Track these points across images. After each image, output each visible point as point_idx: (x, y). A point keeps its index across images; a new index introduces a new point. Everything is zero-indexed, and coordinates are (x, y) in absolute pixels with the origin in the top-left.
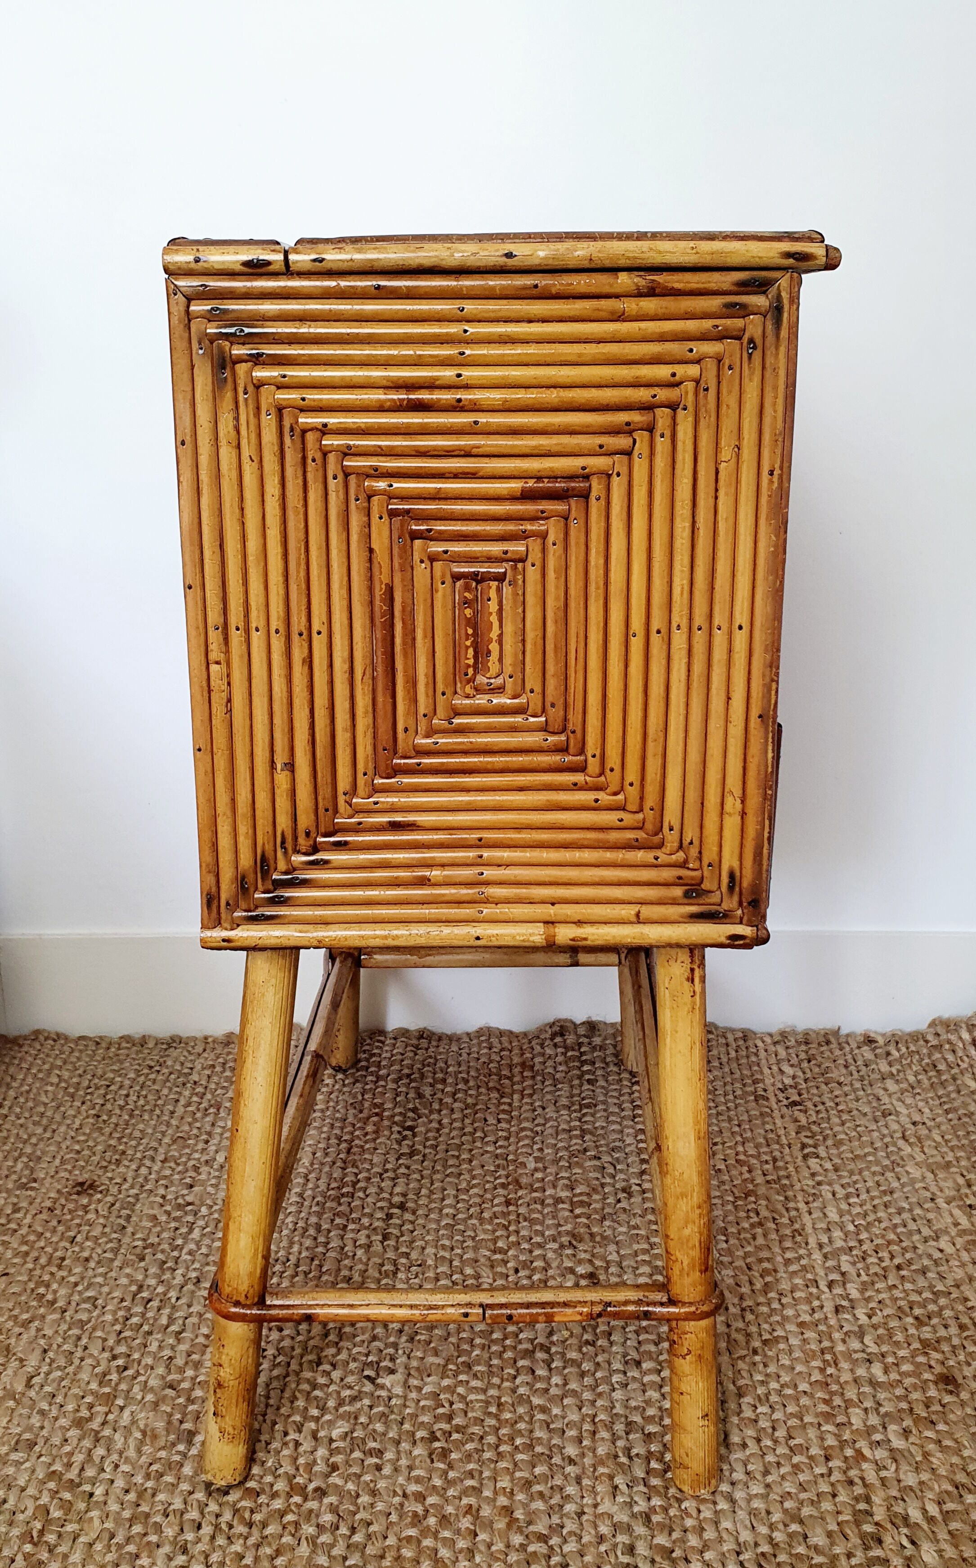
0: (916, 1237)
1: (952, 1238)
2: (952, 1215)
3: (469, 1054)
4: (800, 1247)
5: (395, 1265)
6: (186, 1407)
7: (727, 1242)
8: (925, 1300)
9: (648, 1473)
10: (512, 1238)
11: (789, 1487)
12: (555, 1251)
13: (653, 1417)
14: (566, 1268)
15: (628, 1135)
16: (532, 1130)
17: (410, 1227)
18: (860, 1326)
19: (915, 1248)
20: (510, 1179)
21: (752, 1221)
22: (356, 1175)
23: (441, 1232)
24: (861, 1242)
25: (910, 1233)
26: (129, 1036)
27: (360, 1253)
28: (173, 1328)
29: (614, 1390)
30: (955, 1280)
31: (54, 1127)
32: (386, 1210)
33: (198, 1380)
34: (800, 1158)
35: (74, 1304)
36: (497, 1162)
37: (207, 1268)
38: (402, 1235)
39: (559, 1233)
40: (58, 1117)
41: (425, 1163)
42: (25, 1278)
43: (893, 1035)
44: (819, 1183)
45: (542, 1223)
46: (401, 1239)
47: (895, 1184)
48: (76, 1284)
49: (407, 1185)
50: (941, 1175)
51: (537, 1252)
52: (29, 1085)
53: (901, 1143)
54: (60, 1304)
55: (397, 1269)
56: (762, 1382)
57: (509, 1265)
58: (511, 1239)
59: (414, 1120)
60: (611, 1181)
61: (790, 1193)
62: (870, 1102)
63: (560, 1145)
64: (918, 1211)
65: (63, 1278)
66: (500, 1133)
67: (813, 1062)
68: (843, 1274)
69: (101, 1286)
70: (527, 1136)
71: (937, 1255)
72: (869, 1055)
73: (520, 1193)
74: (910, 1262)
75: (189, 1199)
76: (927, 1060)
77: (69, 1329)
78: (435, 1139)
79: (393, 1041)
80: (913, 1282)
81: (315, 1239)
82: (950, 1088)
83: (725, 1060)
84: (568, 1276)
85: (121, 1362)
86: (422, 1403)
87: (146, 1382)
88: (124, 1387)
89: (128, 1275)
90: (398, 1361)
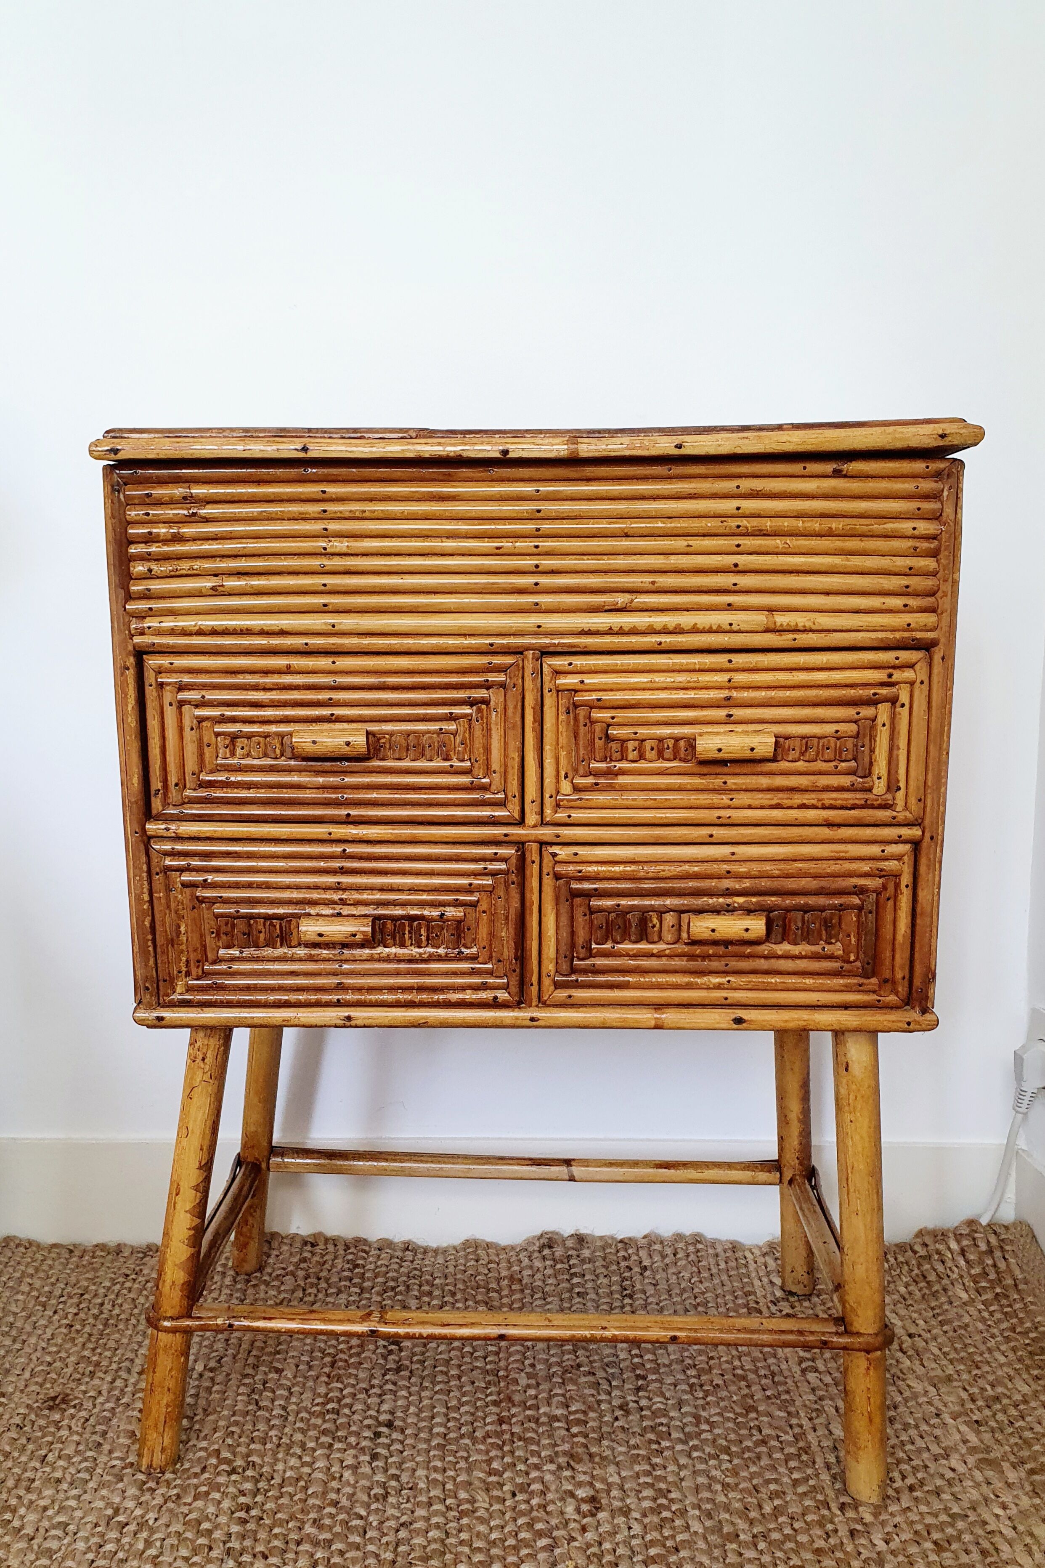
0: (925, 1455)
1: (963, 1456)
2: (959, 1432)
4: (807, 1466)
5: (385, 1488)
7: (730, 1462)
8: (942, 1523)
10: (507, 1459)
12: (553, 1473)
14: (565, 1492)
15: (622, 1350)
17: (399, 1447)
18: (879, 1553)
19: (926, 1467)
20: (502, 1396)
21: (754, 1439)
22: (342, 1390)
23: (432, 1453)
25: (919, 1451)
27: (347, 1474)
30: (971, 1502)
31: (24, 1338)
32: (373, 1428)
34: (799, 1372)
35: (42, 1531)
36: (488, 1378)
37: (188, 1482)
38: (391, 1456)
39: (556, 1453)
40: (28, 1328)
41: (413, 1380)
44: (822, 1399)
45: (538, 1443)
46: (390, 1460)
47: (899, 1399)
48: (45, 1509)
49: (395, 1401)
50: (943, 1389)
54: (29, 1530)
55: (387, 1493)
57: (505, 1488)
58: (505, 1460)
60: (608, 1397)
61: (792, 1409)
63: (553, 1360)
64: (924, 1427)
65: (31, 1502)
66: (490, 1347)
69: (73, 1510)
71: (949, 1474)
73: (513, 1411)
74: (922, 1483)
76: (916, 1271)
77: (37, 1559)
78: (423, 1354)
79: (377, 1252)
80: (928, 1504)
81: (300, 1457)
82: (943, 1299)
83: (714, 1270)
84: (569, 1500)
89: (103, 1498)
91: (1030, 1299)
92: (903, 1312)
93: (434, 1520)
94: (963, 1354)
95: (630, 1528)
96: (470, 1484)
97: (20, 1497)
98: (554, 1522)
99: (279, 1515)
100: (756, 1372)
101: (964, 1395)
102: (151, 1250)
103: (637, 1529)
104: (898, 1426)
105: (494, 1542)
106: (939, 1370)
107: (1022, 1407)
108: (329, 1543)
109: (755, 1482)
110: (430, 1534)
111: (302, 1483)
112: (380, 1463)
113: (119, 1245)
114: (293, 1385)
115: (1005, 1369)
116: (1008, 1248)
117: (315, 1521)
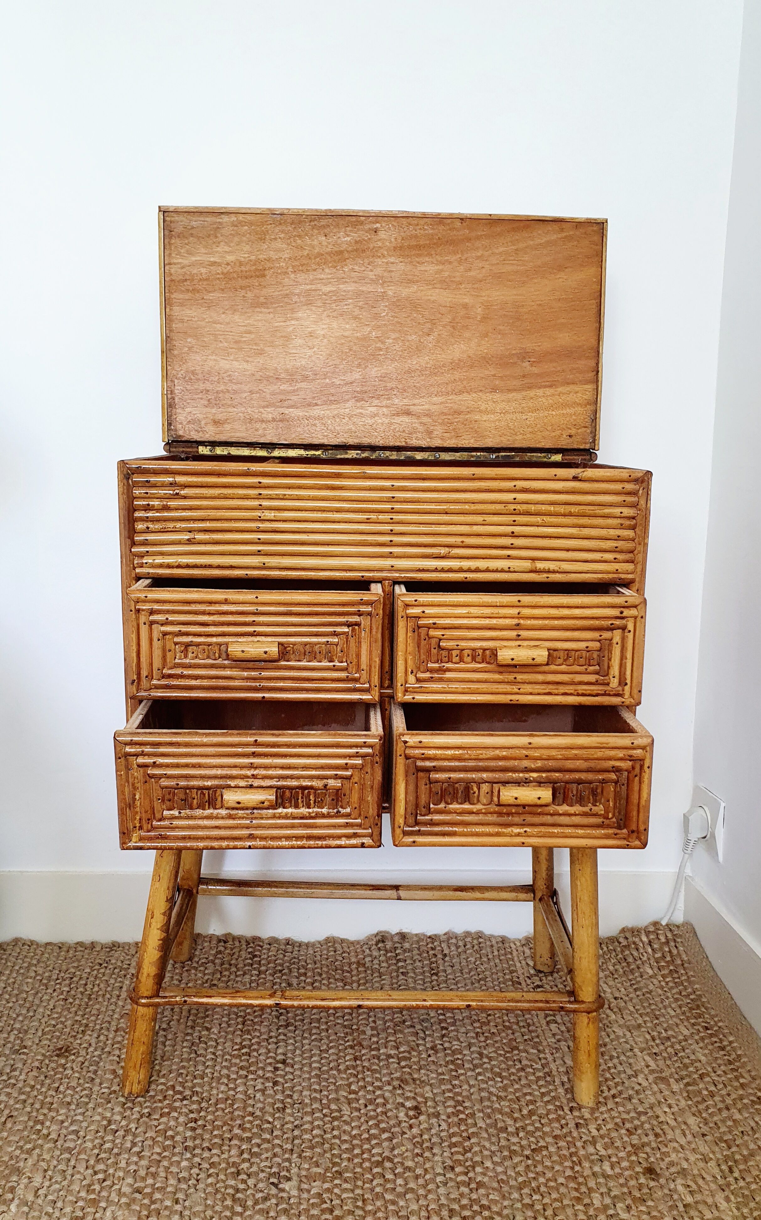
0: (623, 1076)
1: (646, 1075)
2: (645, 1060)
4: (550, 1084)
5: (283, 1103)
7: (502, 1082)
8: (632, 1118)
10: (361, 1083)
12: (390, 1092)
14: (398, 1103)
17: (291, 1077)
18: (593, 1137)
19: (623, 1083)
20: (355, 1042)
21: (516, 1067)
22: (251, 1040)
23: (312, 1080)
25: (619, 1072)
27: (258, 1095)
28: (136, 1149)
29: (438, 1187)
30: (650, 1104)
32: (273, 1064)
35: (62, 1135)
36: (346, 1031)
38: (286, 1083)
39: (392, 1079)
41: (297, 1032)
44: (559, 1041)
45: (380, 1072)
46: (286, 1085)
47: (607, 1040)
48: (63, 1122)
49: (286, 1047)
53: (609, 1013)
54: (54, 1136)
55: (285, 1107)
56: (534, 1178)
57: (360, 1102)
58: (359, 1084)
60: (423, 1042)
61: (541, 1048)
63: (387, 1018)
64: (623, 1058)
65: (53, 1118)
69: (81, 1122)
70: (364, 1012)
71: (637, 1087)
74: (621, 1093)
76: (620, 956)
77: (61, 1154)
78: (302, 1015)
79: (268, 946)
80: (623, 1106)
81: (227, 1085)
82: (637, 974)
83: (490, 956)
84: (401, 1109)
85: (101, 1176)
86: (311, 1201)
87: (120, 1189)
88: (104, 1194)
89: (99, 1114)
90: (292, 1171)
91: (692, 973)
92: (611, 983)
93: (316, 1123)
94: (648, 1010)
95: (440, 1125)
96: (338, 1100)
97: (45, 1115)
98: (392, 1122)
99: (216, 1123)
100: (517, 1023)
101: (648, 1037)
102: (114, 946)
103: (444, 1126)
104: (606, 1057)
105: (355, 1136)
106: (633, 1021)
107: (683, 1043)
108: (249, 1139)
109: (517, 1095)
110: (314, 1132)
111: (230, 1102)
112: (279, 1088)
113: (92, 943)
114: (219, 1038)
115: (674, 1019)
116: (679, 940)
117: (240, 1125)
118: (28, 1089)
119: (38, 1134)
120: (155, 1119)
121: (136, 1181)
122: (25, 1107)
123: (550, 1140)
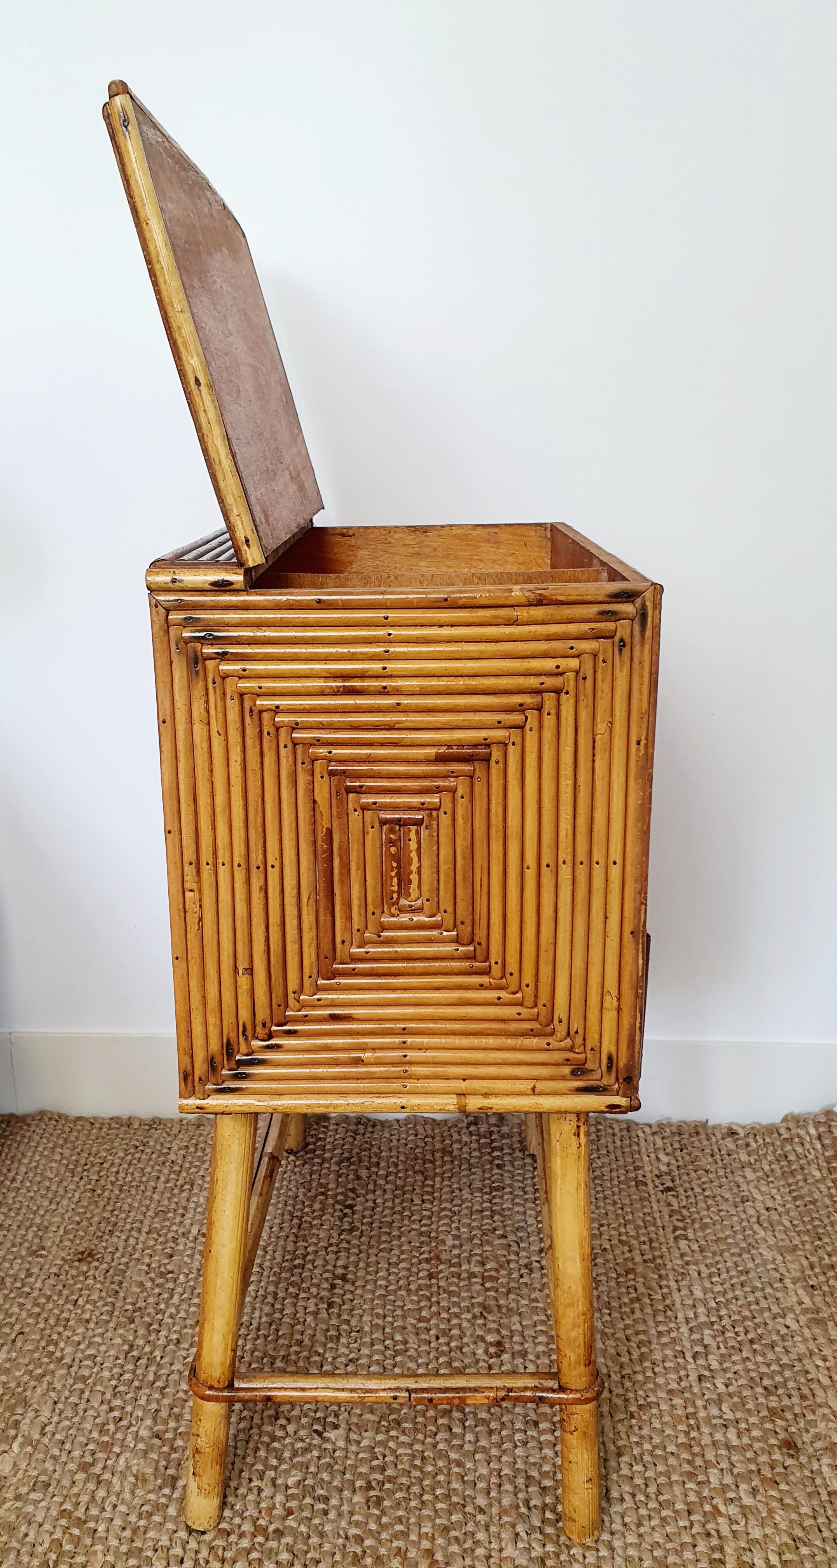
0: (766, 1314)
1: (797, 1315)
2: (797, 1295)
3: (398, 1141)
4: (671, 1321)
5: (338, 1330)
6: (170, 1454)
7: (610, 1315)
8: (773, 1372)
9: (543, 1522)
10: (434, 1309)
11: (658, 1538)
12: (469, 1321)
13: (548, 1472)
14: (478, 1336)
15: (530, 1216)
16: (450, 1210)
17: (350, 1296)
18: (719, 1395)
19: (766, 1324)
20: (432, 1254)
21: (631, 1296)
22: (306, 1248)
23: (376, 1302)
24: (721, 1318)
25: (762, 1311)
26: (118, 1118)
27: (309, 1319)
28: (159, 1384)
29: (516, 1447)
30: (798, 1354)
31: (58, 1200)
32: (330, 1280)
33: (180, 1431)
34: (672, 1240)
35: (77, 1360)
36: (422, 1239)
37: (185, 1331)
38: (344, 1304)
39: (472, 1304)
40: (61, 1191)
41: (363, 1239)
42: (37, 1337)
43: (753, 1128)
44: (687, 1263)
45: (459, 1296)
46: (343, 1307)
47: (751, 1265)
48: (79, 1343)
49: (348, 1258)
50: (789, 1258)
51: (455, 1321)
52: (37, 1162)
53: (756, 1227)
54: (68, 1360)
55: (340, 1334)
56: (638, 1443)
57: (432, 1332)
58: (432, 1309)
59: (353, 1199)
60: (516, 1258)
61: (663, 1272)
62: (731, 1189)
63: (474, 1224)
64: (769, 1290)
65: (69, 1338)
66: (425, 1213)
67: (685, 1151)
68: (706, 1346)
69: (100, 1345)
70: (446, 1216)
71: (784, 1331)
72: (732, 1146)
73: (440, 1267)
74: (761, 1337)
75: (169, 1268)
77: (75, 1383)
78: (371, 1216)
79: (336, 1126)
80: (764, 1355)
83: (611, 1148)
84: (480, 1343)
85: (117, 1414)
86: (361, 1456)
87: (137, 1432)
88: (119, 1436)
89: (121, 1336)
90: (341, 1417)
93: (376, 1357)
94: (809, 1227)
95: (526, 1368)
96: (404, 1328)
97: (59, 1333)
98: (467, 1361)
101: (805, 1263)
102: (155, 1123)
104: (747, 1289)
106: (788, 1241)
109: (628, 1332)
113: (130, 1118)
117: (284, 1357)
118: (43, 1300)
119: (49, 1357)
120: (184, 1349)
121: (156, 1424)
122: (37, 1323)
123: (663, 1395)
